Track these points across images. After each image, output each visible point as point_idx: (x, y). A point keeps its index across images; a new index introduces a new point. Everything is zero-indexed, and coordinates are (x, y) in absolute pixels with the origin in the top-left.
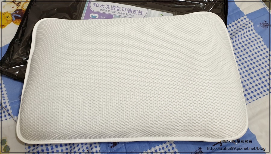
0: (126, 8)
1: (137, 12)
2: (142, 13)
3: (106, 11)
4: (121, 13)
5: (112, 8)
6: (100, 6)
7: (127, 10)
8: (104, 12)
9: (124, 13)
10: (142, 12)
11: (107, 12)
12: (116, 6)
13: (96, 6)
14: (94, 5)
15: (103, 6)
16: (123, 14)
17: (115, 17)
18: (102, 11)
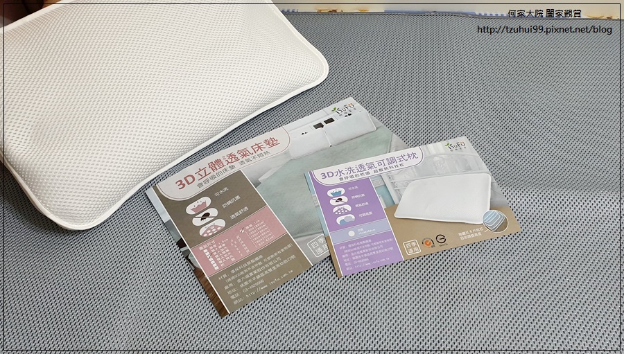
3: (352, 177)
6: (335, 174)
8: (350, 179)
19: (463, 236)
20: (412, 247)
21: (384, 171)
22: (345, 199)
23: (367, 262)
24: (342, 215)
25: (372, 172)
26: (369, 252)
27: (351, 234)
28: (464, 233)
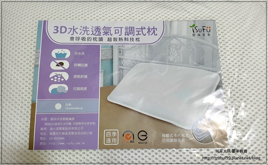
0: (121, 28)
1: (145, 32)
2: (154, 31)
3: (83, 39)
4: (115, 39)
5: (94, 33)
6: (68, 30)
7: (124, 31)
8: (80, 41)
9: (121, 37)
10: (154, 28)
11: (86, 42)
12: (102, 27)
13: (61, 32)
14: (56, 31)
15: (74, 30)
16: (118, 40)
17: (103, 49)
18: (75, 41)
19: (166, 138)
20: (112, 137)
21: (118, 42)
22: (66, 65)
23: (62, 141)
24: (57, 83)
25: (105, 38)
26: (68, 131)
27: (58, 106)
28: (167, 135)
